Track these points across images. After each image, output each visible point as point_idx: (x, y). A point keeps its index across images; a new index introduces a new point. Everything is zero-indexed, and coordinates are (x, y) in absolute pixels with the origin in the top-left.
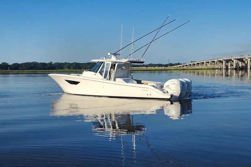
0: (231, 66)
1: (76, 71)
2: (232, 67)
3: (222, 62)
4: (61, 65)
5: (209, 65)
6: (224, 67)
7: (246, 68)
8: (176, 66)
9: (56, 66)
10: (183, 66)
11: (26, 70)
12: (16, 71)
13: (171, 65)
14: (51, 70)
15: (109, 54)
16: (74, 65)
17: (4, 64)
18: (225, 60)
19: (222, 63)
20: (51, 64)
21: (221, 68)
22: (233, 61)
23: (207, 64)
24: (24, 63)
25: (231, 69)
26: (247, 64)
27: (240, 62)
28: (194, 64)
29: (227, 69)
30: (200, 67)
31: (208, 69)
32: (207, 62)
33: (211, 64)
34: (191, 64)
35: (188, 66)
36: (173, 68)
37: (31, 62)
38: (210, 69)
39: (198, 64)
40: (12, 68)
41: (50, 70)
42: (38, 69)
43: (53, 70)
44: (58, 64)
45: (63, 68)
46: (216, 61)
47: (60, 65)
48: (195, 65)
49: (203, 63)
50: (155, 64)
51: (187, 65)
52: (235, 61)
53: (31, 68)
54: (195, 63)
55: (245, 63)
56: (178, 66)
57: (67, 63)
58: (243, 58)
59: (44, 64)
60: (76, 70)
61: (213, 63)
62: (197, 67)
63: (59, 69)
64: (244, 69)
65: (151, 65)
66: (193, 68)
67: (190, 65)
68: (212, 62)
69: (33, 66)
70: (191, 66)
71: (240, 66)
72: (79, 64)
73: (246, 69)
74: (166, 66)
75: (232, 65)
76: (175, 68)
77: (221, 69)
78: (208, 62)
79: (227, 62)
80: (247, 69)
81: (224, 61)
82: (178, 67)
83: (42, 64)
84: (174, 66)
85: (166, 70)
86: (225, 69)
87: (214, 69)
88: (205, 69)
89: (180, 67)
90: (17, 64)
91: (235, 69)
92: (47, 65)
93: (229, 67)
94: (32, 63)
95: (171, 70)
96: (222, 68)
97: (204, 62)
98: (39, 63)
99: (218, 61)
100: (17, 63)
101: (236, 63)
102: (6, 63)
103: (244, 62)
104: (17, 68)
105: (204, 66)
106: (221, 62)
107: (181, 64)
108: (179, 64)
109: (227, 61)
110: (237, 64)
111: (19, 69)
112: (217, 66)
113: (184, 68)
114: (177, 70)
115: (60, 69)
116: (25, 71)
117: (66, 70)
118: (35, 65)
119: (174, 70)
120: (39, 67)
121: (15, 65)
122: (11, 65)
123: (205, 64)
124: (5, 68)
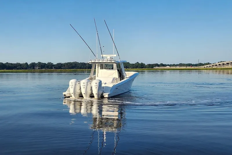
10: (213, 66)
11: (68, 69)
12: (60, 70)
13: (201, 65)
17: (49, 64)
24: (67, 63)
28: (224, 64)
30: (230, 66)
34: (221, 63)
35: (217, 66)
36: (202, 67)
39: (228, 64)
40: (56, 68)
42: (78, 68)
50: (185, 64)
51: (216, 65)
53: (73, 68)
54: (225, 63)
56: (208, 66)
59: (84, 64)
62: (226, 67)
65: (181, 65)
66: (223, 67)
67: (220, 65)
69: (74, 65)
74: (196, 65)
76: (205, 67)
82: (207, 67)
83: (81, 63)
85: (195, 69)
89: (210, 66)
90: (61, 63)
92: (86, 65)
94: (73, 63)
95: (200, 69)
98: (79, 63)
102: (51, 63)
104: (60, 68)
107: (211, 64)
108: (209, 64)
111: (62, 69)
114: (206, 69)
116: (67, 70)
118: (75, 65)
119: (203, 69)
120: (79, 66)
121: (58, 64)
122: (55, 65)
124: (50, 67)
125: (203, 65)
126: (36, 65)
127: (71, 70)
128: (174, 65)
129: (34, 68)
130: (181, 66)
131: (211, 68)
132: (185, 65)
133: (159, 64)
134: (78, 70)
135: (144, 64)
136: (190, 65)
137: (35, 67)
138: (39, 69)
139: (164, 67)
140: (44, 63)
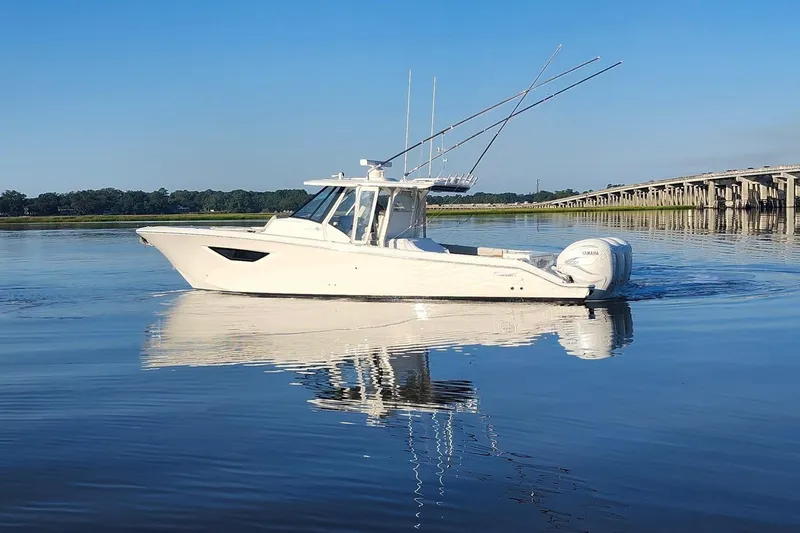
0: (733, 199)
1: (243, 218)
2: (737, 201)
3: (707, 187)
4: (196, 200)
5: (664, 196)
6: (712, 202)
7: (780, 204)
8: (559, 201)
9: (177, 203)
10: (584, 199)
11: (81, 214)
12: (51, 217)
13: (545, 196)
14: (164, 216)
15: (364, 162)
16: (236, 197)
17: (11, 197)
18: (714, 180)
19: (707, 189)
20: (160, 195)
21: (702, 205)
22: (740, 184)
23: (660, 192)
24: (77, 194)
25: (733, 208)
26: (785, 192)
27: (761, 186)
28: (618, 194)
29: (721, 208)
30: (637, 201)
31: (662, 209)
32: (659, 188)
33: (670, 192)
34: (609, 192)
35: (598, 201)
36: (550, 205)
37: (95, 189)
38: (666, 209)
39: (631, 192)
40: (38, 211)
41: (159, 216)
42: (120, 212)
43: (170, 216)
44: (186, 194)
45: (201, 207)
46: (686, 182)
47: (192, 199)
48: (619, 196)
49: (646, 190)
50: (494, 195)
51: (594, 198)
52: (745, 182)
53: (98, 210)
54: (621, 190)
55: (777, 189)
56: (568, 200)
57: (213, 192)
58: (770, 175)
59: (139, 197)
60: (242, 215)
61: (677, 192)
62: (625, 203)
63: (187, 212)
64: (776, 207)
65: (481, 198)
66: (615, 205)
67: (605, 196)
68: (675, 185)
69: (103, 201)
70: (609, 198)
71: (763, 197)
72: (251, 194)
73: (780, 207)
74: (530, 198)
75: (736, 196)
76: (557, 205)
77: (702, 209)
78: (663, 187)
79: (723, 187)
80: (785, 207)
81: (712, 183)
82: (565, 203)
83: (132, 194)
84: (555, 202)
86: (714, 208)
87: (679, 209)
88: (652, 209)
89: (575, 201)
90: (54, 195)
91: (748, 208)
92: (148, 201)
93: (729, 204)
94: (101, 192)
95: (540, 212)
96: (705, 205)
97: (650, 186)
98: (123, 193)
99: (694, 183)
100: (53, 192)
101: (751, 188)
102: (19, 194)
103: (775, 186)
104: (53, 210)
105: (650, 201)
106: (703, 186)
107: (577, 194)
108: (570, 193)
109: (722, 184)
110: (751, 192)
111: (59, 214)
112: (688, 201)
113: (586, 205)
114: (564, 211)
115: (193, 210)
116: (79, 217)
117: (212, 216)
118: (110, 199)
119: (553, 212)
120: (122, 205)
121: (45, 198)
122: (32, 201)
123: (650, 192)
124: (14, 209)
125: (554, 197)
127: (96, 217)
130: (482, 202)
131: (576, 207)
132: (493, 198)
134: (121, 216)
136: (509, 198)
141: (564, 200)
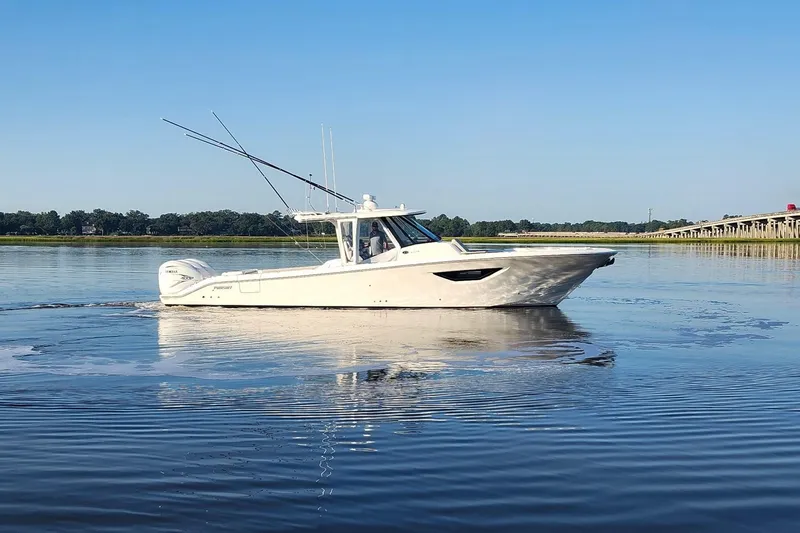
5: (784, 228)
8: (672, 231)
9: (289, 225)
10: (699, 230)
11: (200, 235)
12: (171, 237)
13: (656, 226)
14: (277, 238)
17: (135, 216)
20: (275, 217)
23: (779, 224)
24: (196, 215)
28: (735, 225)
30: (755, 233)
31: (781, 242)
32: (778, 219)
33: (790, 224)
34: (725, 223)
35: (714, 232)
36: (662, 234)
37: (215, 210)
38: (786, 241)
39: (749, 223)
40: (159, 230)
41: (272, 238)
42: (236, 233)
45: (312, 230)
48: (736, 227)
49: (765, 221)
50: (604, 224)
51: (709, 228)
53: (216, 230)
54: (738, 221)
56: (682, 230)
59: (254, 219)
62: (744, 235)
63: (298, 234)
65: (590, 226)
66: (732, 236)
67: (721, 227)
68: (796, 218)
69: (221, 223)
70: (726, 229)
74: (641, 228)
76: (670, 235)
78: (783, 219)
82: (679, 233)
83: (247, 216)
84: (668, 232)
85: (639, 242)
88: (771, 241)
89: (688, 232)
90: (174, 216)
92: (262, 223)
94: (219, 214)
95: (656, 242)
97: (769, 218)
98: (239, 215)
100: (174, 213)
102: (142, 214)
104: (173, 230)
105: (768, 233)
107: (691, 224)
108: (684, 223)
111: (179, 234)
113: (700, 236)
114: (676, 242)
116: (197, 238)
117: (324, 238)
118: (226, 220)
119: (665, 242)
120: (238, 227)
121: (166, 218)
122: (154, 221)
123: (769, 224)
124: (137, 229)
125: (667, 227)
126: (87, 219)
127: (212, 238)
128: (566, 227)
129: (79, 232)
130: (592, 231)
131: (690, 237)
132: (604, 227)
133: (516, 221)
134: (236, 238)
135: (466, 221)
136: (621, 227)
137: (84, 228)
138: (97, 233)
139: (532, 233)
140: (116, 215)
141: (677, 230)
